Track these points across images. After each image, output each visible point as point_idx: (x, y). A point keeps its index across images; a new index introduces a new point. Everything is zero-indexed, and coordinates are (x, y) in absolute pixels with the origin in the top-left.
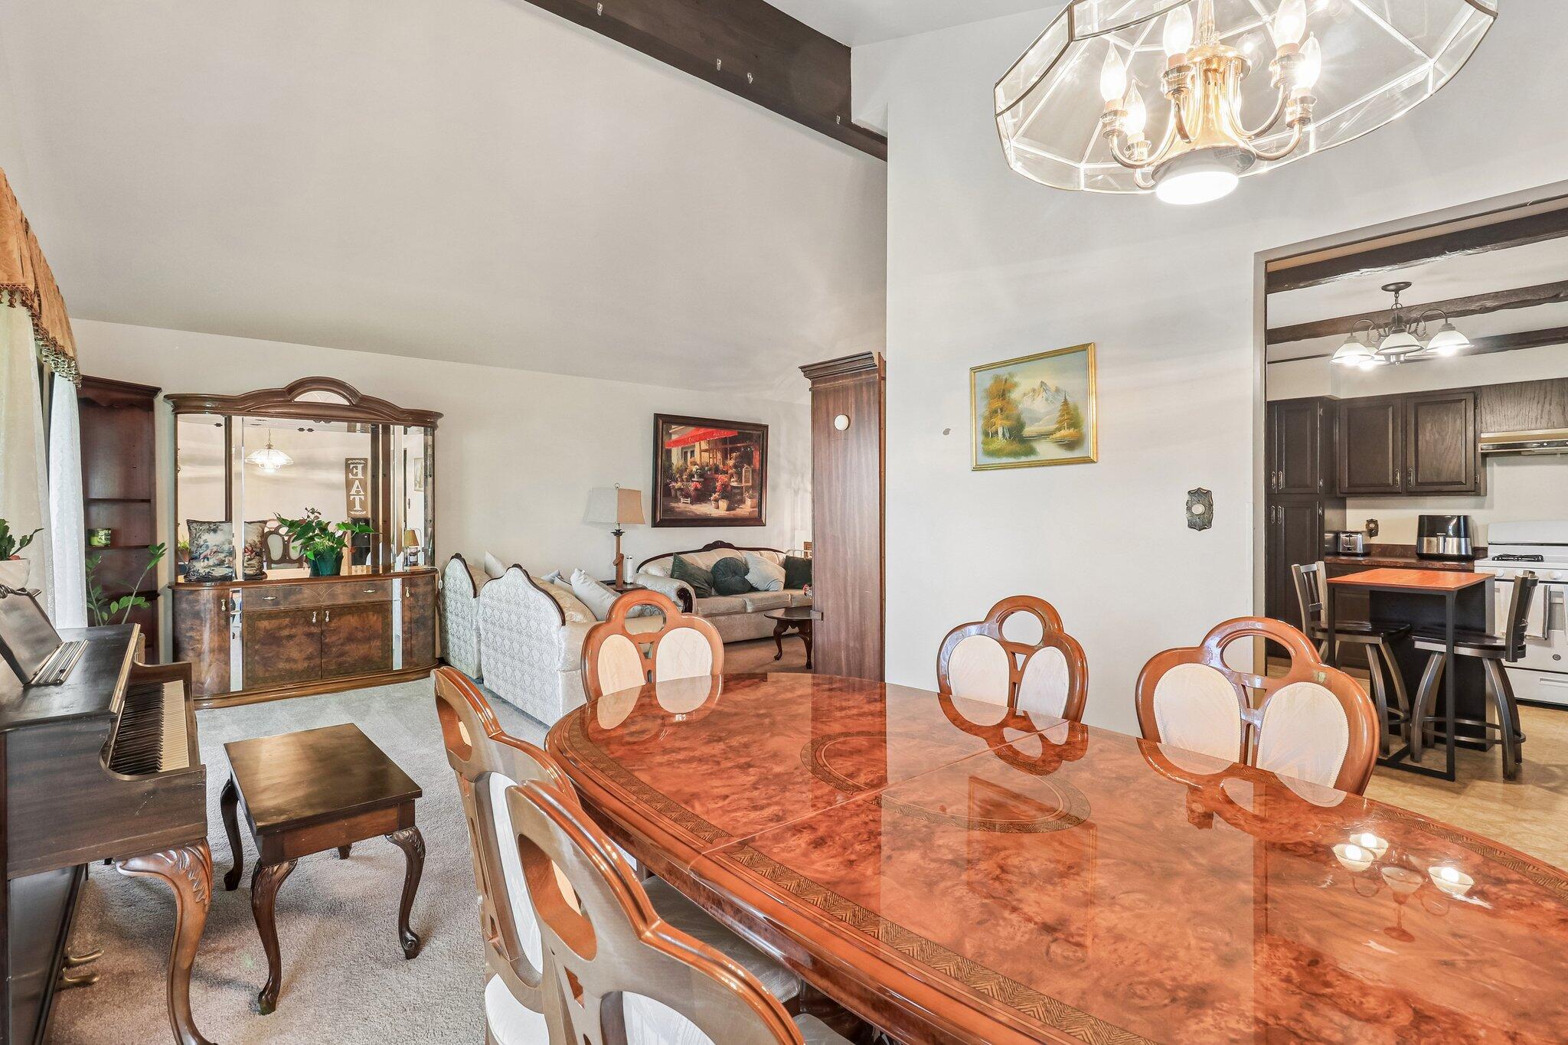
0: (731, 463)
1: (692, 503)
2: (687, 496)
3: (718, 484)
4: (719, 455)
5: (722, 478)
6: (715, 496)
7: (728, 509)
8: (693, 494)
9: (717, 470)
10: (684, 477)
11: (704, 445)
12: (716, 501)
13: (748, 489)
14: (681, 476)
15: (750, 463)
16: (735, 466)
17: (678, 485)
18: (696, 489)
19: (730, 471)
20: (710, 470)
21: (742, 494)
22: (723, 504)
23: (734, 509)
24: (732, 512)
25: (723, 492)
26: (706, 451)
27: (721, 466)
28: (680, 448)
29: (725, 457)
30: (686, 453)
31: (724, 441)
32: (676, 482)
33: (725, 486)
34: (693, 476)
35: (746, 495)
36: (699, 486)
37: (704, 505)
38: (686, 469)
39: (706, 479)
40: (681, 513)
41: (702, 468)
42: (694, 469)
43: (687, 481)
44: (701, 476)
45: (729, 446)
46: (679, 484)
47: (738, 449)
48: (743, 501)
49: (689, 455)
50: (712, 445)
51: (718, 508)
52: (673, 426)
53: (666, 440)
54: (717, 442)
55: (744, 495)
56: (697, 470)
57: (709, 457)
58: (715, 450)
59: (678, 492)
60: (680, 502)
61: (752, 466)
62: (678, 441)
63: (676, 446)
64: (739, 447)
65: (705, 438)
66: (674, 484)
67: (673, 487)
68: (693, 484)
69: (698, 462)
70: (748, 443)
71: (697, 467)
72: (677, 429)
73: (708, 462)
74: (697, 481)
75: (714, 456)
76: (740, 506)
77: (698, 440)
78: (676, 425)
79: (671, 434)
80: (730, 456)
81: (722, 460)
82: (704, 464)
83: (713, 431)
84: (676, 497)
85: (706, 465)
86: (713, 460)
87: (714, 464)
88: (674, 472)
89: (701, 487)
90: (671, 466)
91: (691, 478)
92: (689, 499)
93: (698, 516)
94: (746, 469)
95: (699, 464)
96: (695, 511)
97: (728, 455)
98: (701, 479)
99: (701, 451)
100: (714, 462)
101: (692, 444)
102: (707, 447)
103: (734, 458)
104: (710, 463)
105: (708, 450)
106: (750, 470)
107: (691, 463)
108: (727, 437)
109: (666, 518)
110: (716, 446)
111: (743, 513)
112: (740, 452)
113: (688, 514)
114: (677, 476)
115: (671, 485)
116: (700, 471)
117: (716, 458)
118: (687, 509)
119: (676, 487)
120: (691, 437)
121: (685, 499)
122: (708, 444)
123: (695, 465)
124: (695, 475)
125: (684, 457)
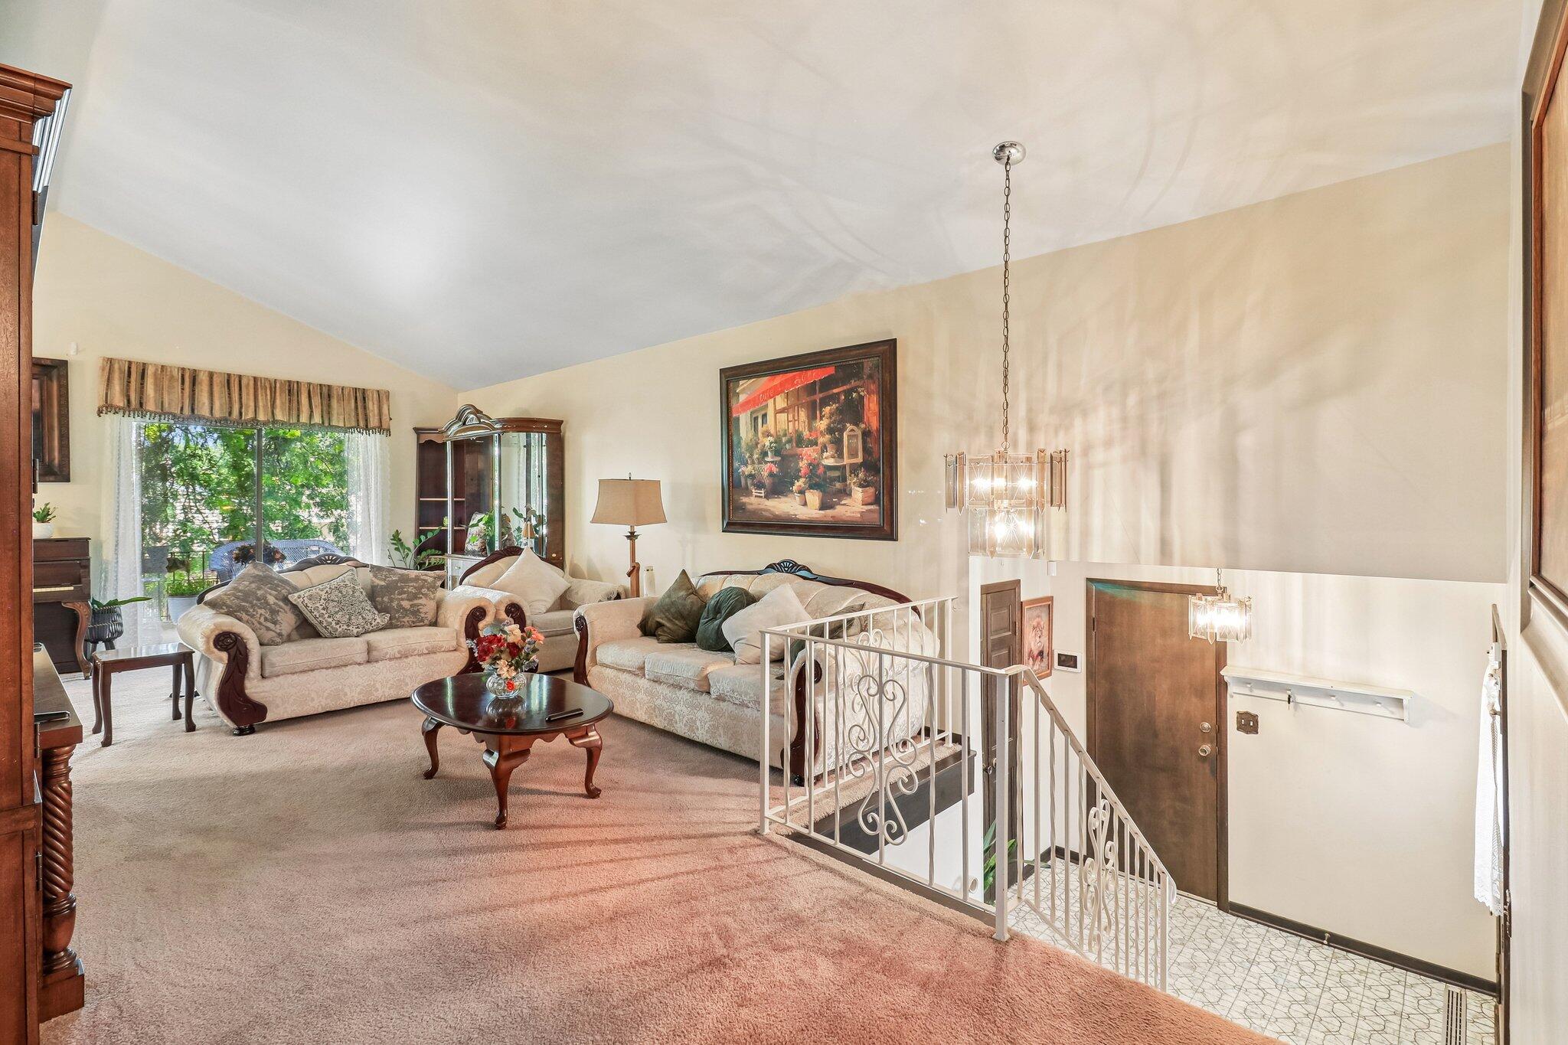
0: (822, 424)
1: (767, 497)
2: (760, 486)
3: (803, 464)
4: (803, 415)
5: (809, 453)
6: (799, 483)
7: (824, 507)
8: (767, 481)
9: (800, 441)
10: (755, 456)
11: (781, 402)
12: (802, 492)
13: (854, 469)
14: (751, 456)
15: (857, 419)
16: (830, 430)
17: (748, 470)
18: (771, 475)
19: (821, 440)
20: (789, 441)
21: (844, 480)
22: (814, 498)
23: (832, 507)
24: (829, 512)
25: (810, 477)
26: (782, 411)
27: (806, 434)
28: (749, 412)
29: (812, 417)
30: (756, 419)
31: (811, 389)
32: (746, 464)
33: (813, 466)
34: (764, 454)
35: (852, 481)
36: (775, 470)
37: (783, 499)
38: (757, 444)
39: (784, 458)
40: (754, 512)
41: (778, 441)
42: (767, 441)
43: (760, 463)
44: (777, 452)
45: (818, 396)
46: (750, 467)
47: (834, 398)
48: (846, 493)
49: (760, 421)
50: (792, 400)
51: (805, 504)
52: (741, 382)
53: (734, 404)
54: (800, 394)
55: (848, 482)
56: (771, 443)
57: (789, 421)
58: (796, 407)
59: (748, 479)
60: (752, 495)
61: (863, 426)
62: (747, 403)
63: (744, 411)
64: (838, 394)
65: (782, 391)
66: (743, 468)
67: (743, 472)
68: (766, 467)
69: (772, 431)
70: (853, 383)
71: (771, 439)
72: (745, 385)
73: (787, 428)
74: (772, 462)
75: (796, 418)
76: (843, 502)
77: (773, 397)
78: (744, 379)
79: (738, 395)
80: (821, 413)
81: (808, 422)
82: (782, 433)
83: (794, 377)
84: (747, 488)
85: (785, 435)
86: (794, 425)
87: (796, 431)
88: (743, 450)
89: (778, 470)
90: (739, 443)
91: (763, 458)
92: (763, 492)
93: (777, 517)
94: (852, 433)
95: (775, 435)
96: (772, 509)
97: (818, 412)
98: (779, 459)
99: (777, 412)
100: (797, 428)
101: (764, 404)
102: (786, 405)
103: (827, 415)
104: (790, 431)
105: (787, 409)
106: (859, 433)
107: (763, 434)
108: (815, 382)
109: (735, 519)
110: (798, 400)
111: (848, 514)
112: (838, 402)
113: (764, 513)
114: (746, 457)
115: (740, 470)
116: (774, 445)
117: (798, 420)
118: (761, 507)
119: (746, 473)
120: (763, 392)
121: (758, 491)
122: (785, 400)
123: (768, 436)
124: (769, 453)
125: (754, 426)
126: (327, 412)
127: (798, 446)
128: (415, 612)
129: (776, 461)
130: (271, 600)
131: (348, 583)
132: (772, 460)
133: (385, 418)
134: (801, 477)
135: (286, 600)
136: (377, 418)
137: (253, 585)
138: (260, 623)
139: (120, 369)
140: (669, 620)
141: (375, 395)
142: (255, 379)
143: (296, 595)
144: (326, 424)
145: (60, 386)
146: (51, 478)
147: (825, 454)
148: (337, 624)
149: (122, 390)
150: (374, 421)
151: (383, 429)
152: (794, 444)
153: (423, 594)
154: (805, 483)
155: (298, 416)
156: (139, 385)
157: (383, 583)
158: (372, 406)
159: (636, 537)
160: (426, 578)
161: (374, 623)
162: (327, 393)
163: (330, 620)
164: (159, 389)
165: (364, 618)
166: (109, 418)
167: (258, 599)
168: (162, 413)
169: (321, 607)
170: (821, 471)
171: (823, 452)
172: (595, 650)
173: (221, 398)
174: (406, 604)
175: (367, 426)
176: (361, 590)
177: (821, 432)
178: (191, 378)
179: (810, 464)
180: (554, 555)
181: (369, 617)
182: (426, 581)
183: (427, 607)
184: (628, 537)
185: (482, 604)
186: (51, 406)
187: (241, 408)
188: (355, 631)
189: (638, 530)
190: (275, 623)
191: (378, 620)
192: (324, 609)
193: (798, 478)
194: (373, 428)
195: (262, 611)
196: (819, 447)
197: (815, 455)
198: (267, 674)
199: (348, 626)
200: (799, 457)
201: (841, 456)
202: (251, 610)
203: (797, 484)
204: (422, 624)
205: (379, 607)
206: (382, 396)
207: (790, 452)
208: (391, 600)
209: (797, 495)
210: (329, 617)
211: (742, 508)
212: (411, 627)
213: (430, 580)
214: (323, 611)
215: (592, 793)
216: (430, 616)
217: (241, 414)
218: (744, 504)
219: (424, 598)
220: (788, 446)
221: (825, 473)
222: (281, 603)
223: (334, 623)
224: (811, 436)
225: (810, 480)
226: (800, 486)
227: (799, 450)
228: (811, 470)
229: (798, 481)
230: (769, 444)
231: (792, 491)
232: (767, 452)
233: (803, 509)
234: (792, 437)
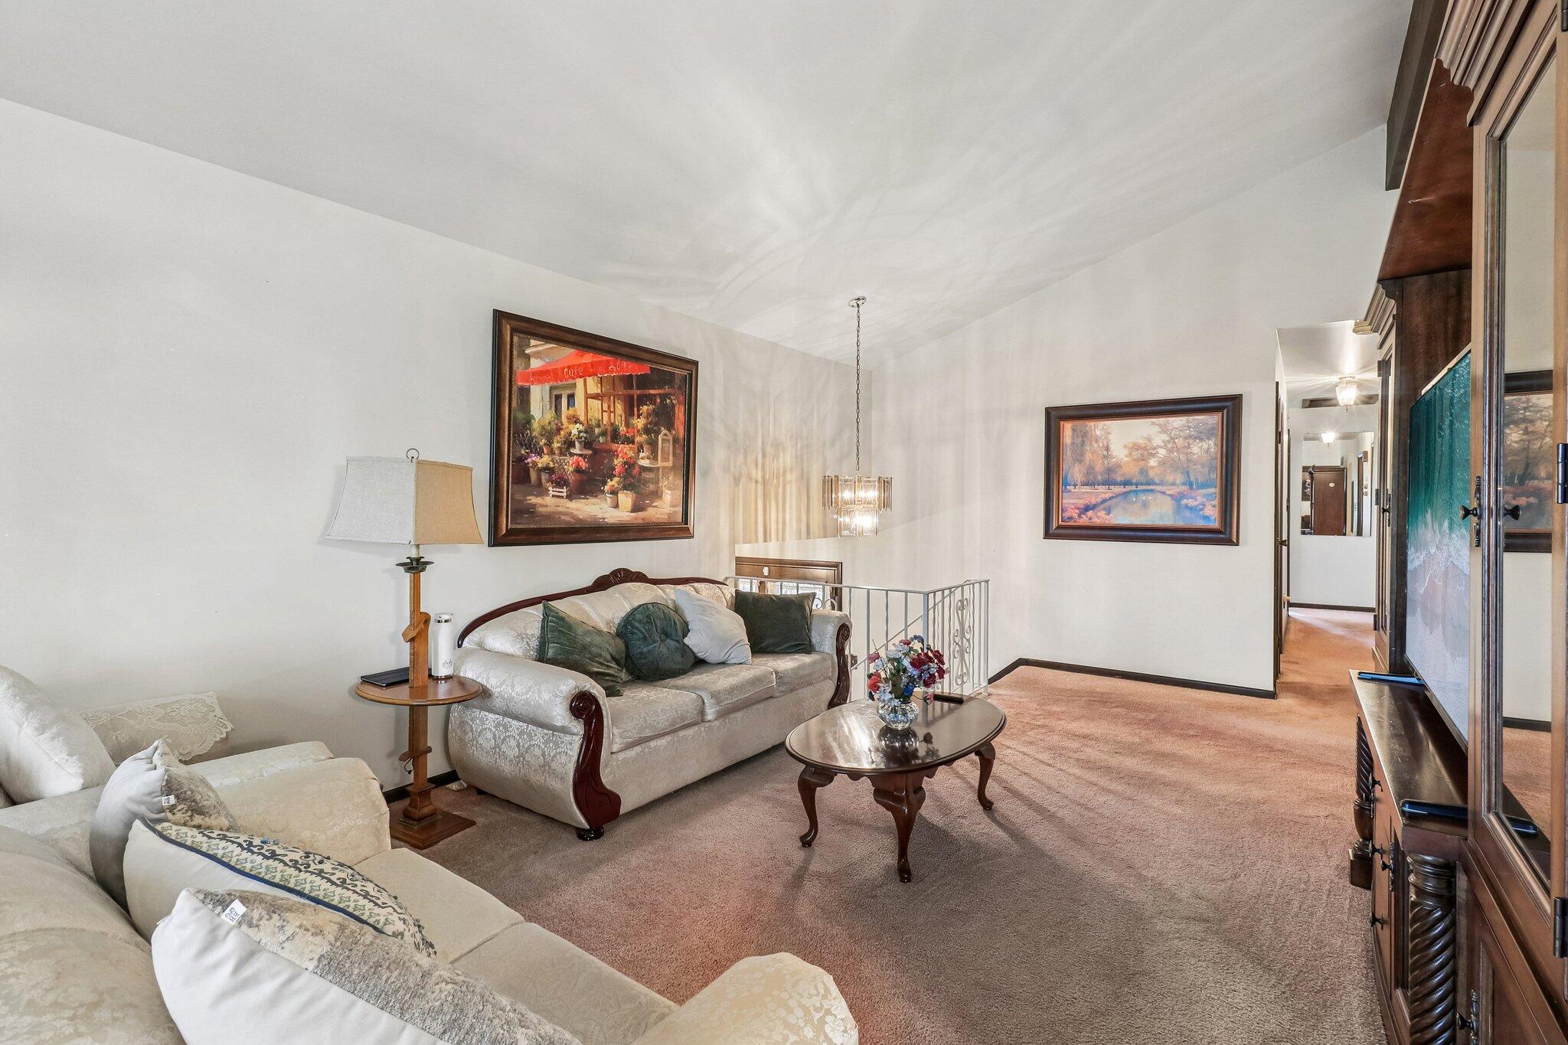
0: (640, 423)
1: (570, 497)
2: (560, 482)
3: (618, 463)
4: (619, 408)
5: (624, 451)
6: (613, 483)
7: (636, 508)
8: (571, 478)
9: (615, 436)
10: (556, 445)
11: (594, 386)
12: (614, 493)
13: (666, 471)
14: (549, 444)
15: (670, 426)
16: (647, 430)
17: (544, 460)
18: (578, 470)
19: (638, 439)
20: (604, 434)
21: (657, 482)
22: (626, 499)
23: (643, 509)
24: (641, 514)
25: (625, 478)
26: (595, 397)
27: (622, 429)
28: (548, 388)
29: (630, 412)
30: (558, 398)
31: (627, 381)
32: (540, 453)
33: (630, 465)
34: (571, 444)
35: (663, 482)
36: (584, 465)
37: (592, 500)
38: (559, 429)
39: (595, 452)
40: (548, 517)
41: (589, 430)
42: (575, 429)
43: (561, 454)
44: (587, 444)
45: (636, 392)
46: (546, 459)
47: (650, 399)
48: (657, 495)
49: (564, 401)
50: (606, 387)
51: (616, 506)
52: (534, 343)
53: (520, 368)
54: (616, 383)
55: (661, 484)
56: (580, 432)
57: (603, 411)
58: (612, 397)
59: (543, 474)
60: (548, 495)
61: (674, 432)
62: (544, 373)
63: (540, 382)
64: (654, 395)
65: (594, 374)
66: (534, 458)
67: (535, 464)
68: (571, 460)
69: (582, 418)
70: (667, 389)
71: (581, 427)
72: (540, 348)
73: (600, 418)
74: (581, 455)
75: (612, 410)
76: (655, 504)
79: (528, 357)
80: (638, 411)
81: (626, 417)
82: (594, 423)
83: (607, 361)
84: (540, 484)
85: (598, 426)
86: (609, 417)
87: (612, 424)
88: (534, 434)
89: (587, 465)
90: (529, 422)
91: (567, 449)
92: (565, 490)
93: (581, 522)
94: (665, 437)
95: (585, 423)
96: (575, 512)
97: (635, 409)
98: (589, 452)
99: (589, 396)
100: (612, 421)
101: (571, 381)
102: (599, 391)
103: (645, 415)
104: (605, 422)
105: (602, 397)
106: (670, 438)
107: (568, 418)
108: (631, 375)
109: (519, 526)
110: (614, 389)
111: (658, 516)
112: (655, 404)
113: (563, 517)
114: (541, 443)
115: (529, 460)
116: (585, 435)
117: (614, 412)
118: (560, 509)
119: (540, 465)
120: (569, 367)
121: (558, 490)
122: (599, 385)
123: (576, 423)
124: (577, 443)
125: (556, 406)
127: (613, 441)
129: (586, 455)
132: (580, 452)
134: (615, 476)
147: (642, 455)
152: (610, 439)
154: (619, 484)
170: (636, 471)
171: (639, 451)
177: (638, 431)
179: (625, 463)
184: (406, 566)
193: (612, 477)
196: (635, 446)
197: (631, 454)
200: (614, 454)
201: (655, 458)
203: (610, 483)
207: (605, 447)
209: (609, 497)
211: (530, 511)
218: (534, 506)
220: (601, 439)
221: (640, 474)
224: (628, 432)
225: (624, 480)
226: (613, 486)
227: (614, 446)
228: (626, 470)
229: (611, 480)
230: (577, 433)
231: (603, 492)
232: (574, 442)
233: (615, 512)
234: (606, 430)
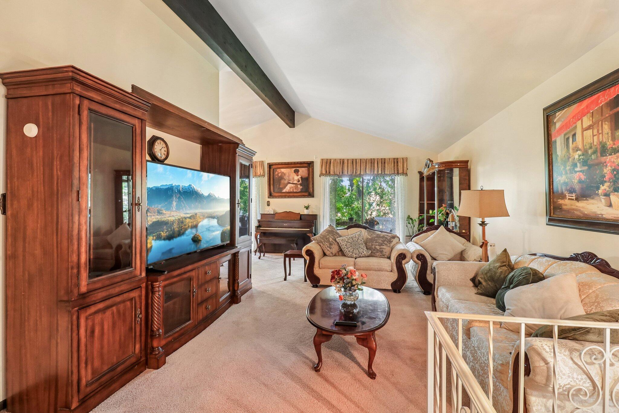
1: (577, 199)
2: (571, 191)
3: (607, 171)
4: (607, 127)
5: (613, 160)
6: (604, 188)
8: (578, 188)
9: (604, 151)
10: (568, 168)
11: (587, 121)
12: (607, 195)
14: (565, 168)
17: (563, 179)
18: (580, 181)
20: (595, 152)
22: (617, 199)
25: (614, 181)
26: (589, 128)
27: (610, 144)
28: (563, 136)
30: (568, 139)
31: (610, 105)
32: (561, 175)
33: (617, 171)
34: (575, 165)
36: (583, 177)
37: (591, 201)
38: (569, 158)
39: (590, 167)
40: (568, 211)
41: (585, 153)
42: (577, 155)
43: (571, 173)
44: (585, 163)
46: (564, 177)
49: (571, 140)
50: (597, 117)
51: (610, 205)
52: (557, 114)
53: (553, 131)
54: (604, 109)
56: (579, 156)
57: (593, 136)
58: (600, 123)
59: (563, 187)
60: (566, 198)
62: (561, 128)
63: (560, 134)
65: (588, 112)
66: (559, 178)
67: (560, 181)
68: (576, 176)
69: (580, 146)
71: (579, 152)
72: (561, 115)
73: (592, 142)
74: (581, 171)
75: (600, 132)
77: (581, 119)
78: (559, 110)
79: (555, 123)
81: (612, 133)
82: (588, 147)
83: (599, 96)
84: (563, 193)
85: (591, 148)
86: (599, 138)
87: (601, 143)
88: (559, 164)
89: (586, 177)
90: (557, 159)
91: (574, 169)
92: (574, 195)
93: (586, 216)
95: (582, 149)
96: (582, 209)
98: (586, 168)
99: (584, 130)
100: (601, 141)
101: (574, 125)
102: (591, 123)
104: (595, 143)
105: (593, 126)
107: (573, 150)
109: (555, 216)
110: (602, 115)
113: (576, 212)
114: (562, 169)
115: (558, 180)
116: (582, 157)
117: (602, 133)
118: (573, 207)
119: (562, 182)
120: (573, 118)
121: (571, 195)
122: (591, 118)
123: (577, 151)
124: (578, 164)
125: (567, 145)
126: (384, 169)
127: (602, 155)
128: (382, 252)
129: (584, 170)
130: (331, 239)
131: (357, 236)
132: (580, 169)
133: (405, 169)
134: (606, 182)
135: (335, 240)
136: (402, 169)
137: (326, 234)
138: (326, 248)
139: (325, 161)
140: (485, 281)
141: (402, 160)
142: (360, 159)
143: (338, 239)
144: (383, 173)
145: (312, 169)
146: (310, 197)
148: (349, 252)
149: (325, 169)
150: (401, 171)
151: (405, 174)
152: (599, 154)
153: (385, 244)
154: (609, 187)
155: (374, 171)
156: (329, 167)
157: (370, 237)
158: (400, 165)
159: (486, 224)
160: (387, 237)
161: (363, 254)
162: (383, 161)
163: (347, 250)
164: (334, 166)
165: (359, 251)
166: (322, 177)
167: (327, 239)
168: (335, 175)
169: (345, 244)
172: (438, 289)
173: (350, 168)
174: (378, 247)
175: (398, 173)
176: (362, 239)
178: (342, 162)
179: (614, 170)
180: (464, 231)
181: (361, 251)
182: (387, 238)
183: (386, 249)
184: (480, 224)
185: (404, 252)
186: (310, 175)
187: (356, 170)
188: (355, 256)
189: (487, 220)
190: (330, 248)
191: (365, 253)
192: (345, 245)
193: (603, 183)
194: (400, 174)
195: (327, 243)
198: (320, 267)
199: (352, 253)
200: (603, 165)
202: (324, 243)
203: (602, 188)
204: (384, 257)
205: (368, 247)
206: (405, 160)
207: (596, 161)
208: (372, 245)
209: (603, 199)
210: (347, 249)
211: (559, 208)
212: (380, 257)
213: (389, 238)
214: (345, 246)
215: (372, 375)
216: (387, 254)
217: (356, 172)
218: (561, 205)
219: (385, 246)
220: (593, 157)
222: (334, 241)
223: (348, 251)
224: (614, 144)
225: (614, 184)
226: (605, 190)
227: (603, 159)
228: (615, 175)
229: (603, 185)
230: (578, 157)
231: (598, 194)
232: (577, 163)
233: (609, 210)
234: (597, 148)
